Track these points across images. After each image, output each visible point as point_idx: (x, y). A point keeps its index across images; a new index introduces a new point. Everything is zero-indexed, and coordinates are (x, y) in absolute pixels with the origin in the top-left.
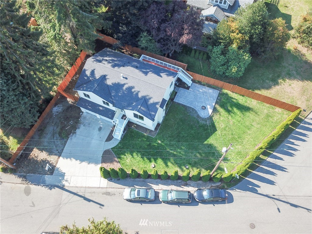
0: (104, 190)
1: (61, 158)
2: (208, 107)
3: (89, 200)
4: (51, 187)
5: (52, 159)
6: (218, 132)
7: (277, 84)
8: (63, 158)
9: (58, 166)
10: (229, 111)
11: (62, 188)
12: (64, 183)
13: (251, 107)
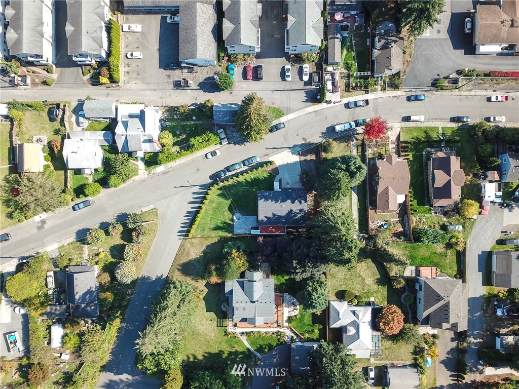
0: (269, 156)
1: (299, 160)
2: (236, 220)
3: (273, 148)
4: (295, 146)
5: (303, 158)
6: (227, 208)
7: (203, 252)
8: (298, 161)
9: (298, 156)
10: (225, 223)
11: (289, 148)
12: (290, 150)
13: (214, 231)
